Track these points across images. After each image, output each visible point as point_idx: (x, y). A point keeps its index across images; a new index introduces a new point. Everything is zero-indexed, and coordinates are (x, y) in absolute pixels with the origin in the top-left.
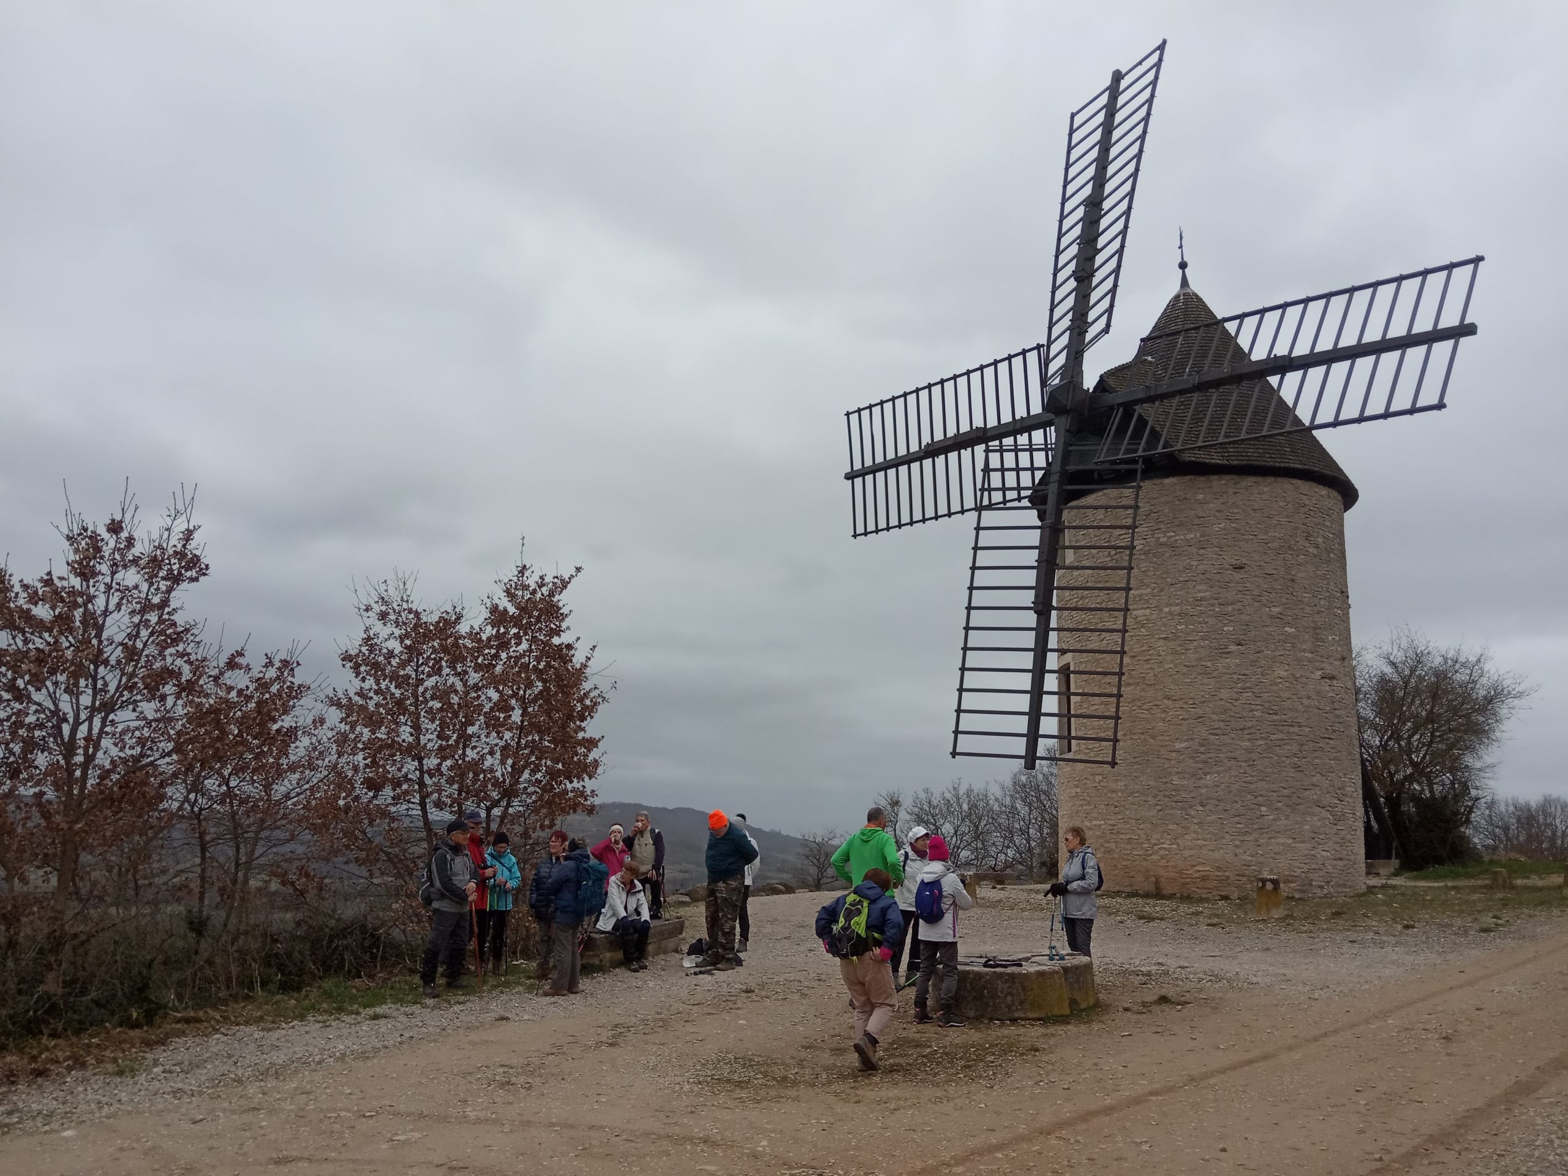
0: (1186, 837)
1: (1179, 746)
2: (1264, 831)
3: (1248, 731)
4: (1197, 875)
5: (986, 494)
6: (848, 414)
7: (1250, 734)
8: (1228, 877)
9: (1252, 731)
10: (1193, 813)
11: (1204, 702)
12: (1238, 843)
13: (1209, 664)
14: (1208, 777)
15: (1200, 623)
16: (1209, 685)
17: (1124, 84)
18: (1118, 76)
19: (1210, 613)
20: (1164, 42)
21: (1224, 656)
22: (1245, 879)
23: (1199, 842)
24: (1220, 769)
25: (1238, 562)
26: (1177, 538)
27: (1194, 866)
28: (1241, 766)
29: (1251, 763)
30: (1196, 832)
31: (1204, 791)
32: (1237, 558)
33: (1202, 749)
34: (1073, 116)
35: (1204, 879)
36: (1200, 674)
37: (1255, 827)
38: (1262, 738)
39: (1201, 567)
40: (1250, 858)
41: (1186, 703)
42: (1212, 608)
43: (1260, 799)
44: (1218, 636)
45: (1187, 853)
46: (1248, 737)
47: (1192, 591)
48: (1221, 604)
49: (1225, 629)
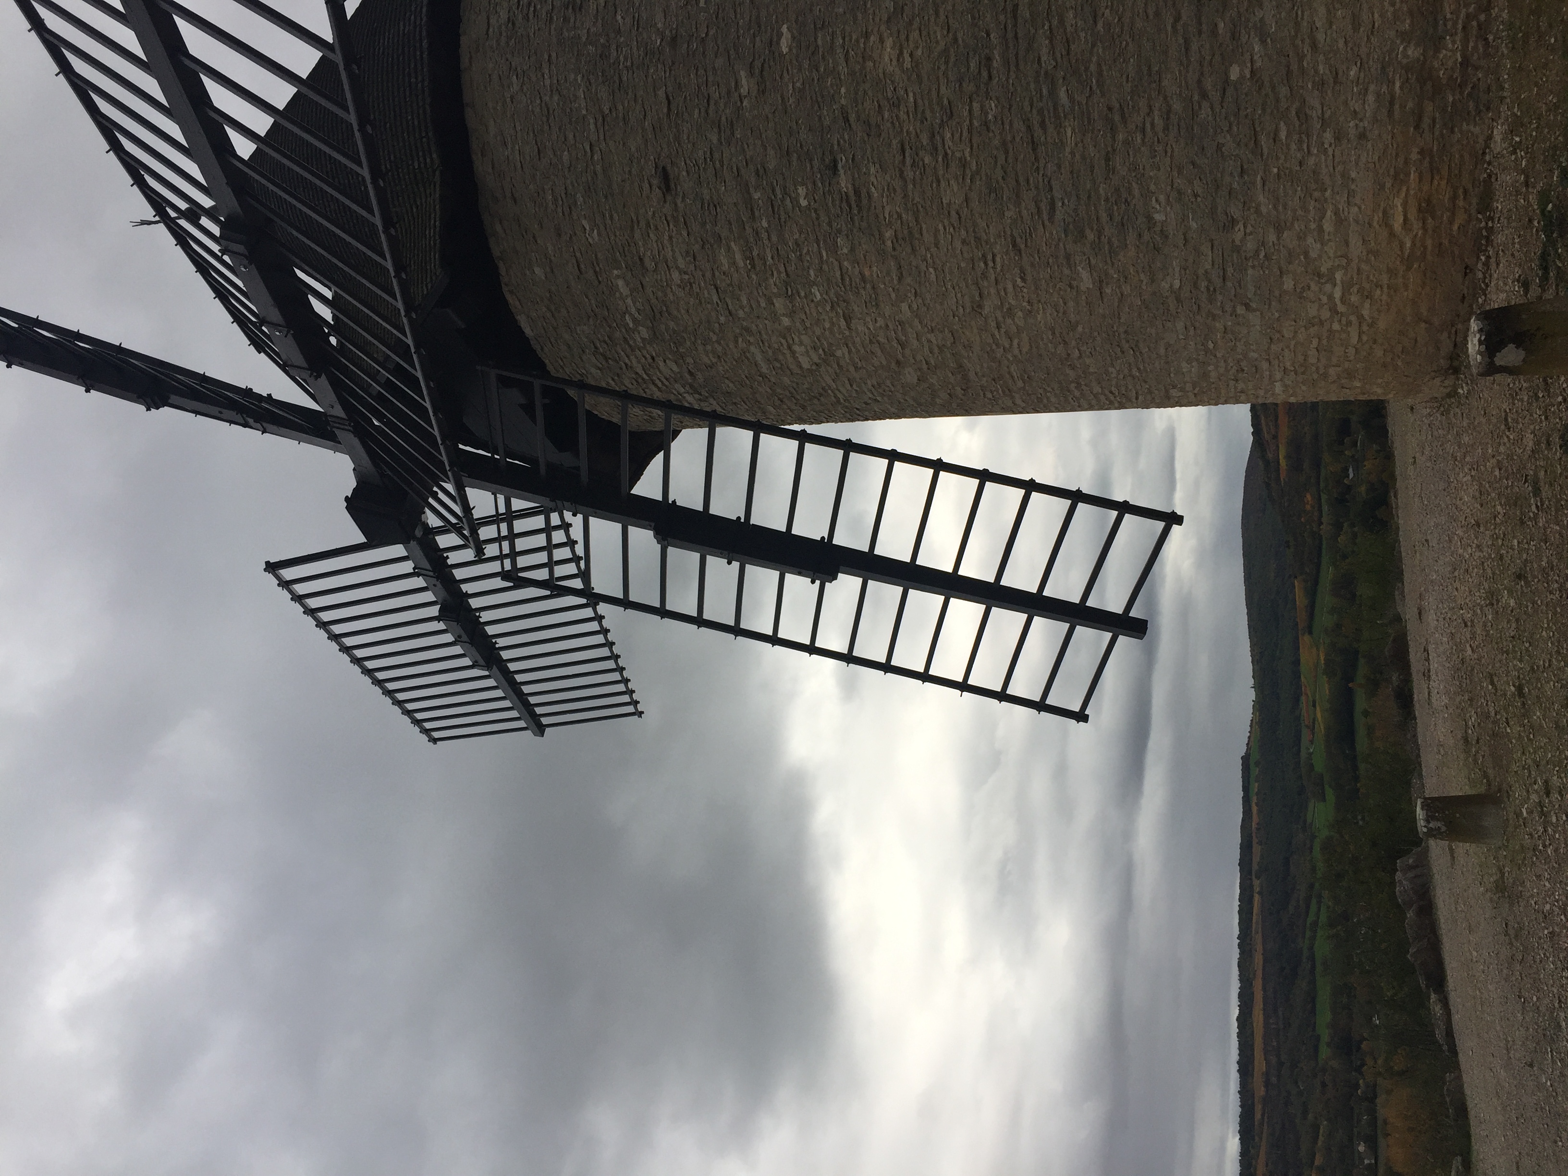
0: (1313, 254)
1: (1086, 281)
2: (1295, 67)
3: (1038, 132)
4: (1416, 226)
7: (1043, 124)
8: (1421, 152)
9: (1035, 120)
10: (1250, 245)
11: (978, 239)
12: (1328, 136)
13: (888, 234)
14: (1158, 217)
15: (800, 258)
16: (937, 230)
19: (774, 238)
21: (865, 202)
22: (1429, 107)
23: (1328, 226)
24: (1136, 192)
25: (655, 182)
26: (633, 311)
27: (1392, 234)
28: (1126, 143)
29: (1117, 118)
30: (1301, 237)
31: (1194, 225)
32: (646, 186)
33: (1091, 236)
35: (1427, 208)
36: (914, 250)
37: (1284, 91)
38: (1053, 93)
39: (681, 263)
40: (1371, 98)
41: (984, 276)
42: (764, 235)
43: (1208, 83)
44: (823, 218)
45: (1356, 248)
46: (1051, 129)
47: (735, 275)
48: (753, 217)
49: (804, 203)
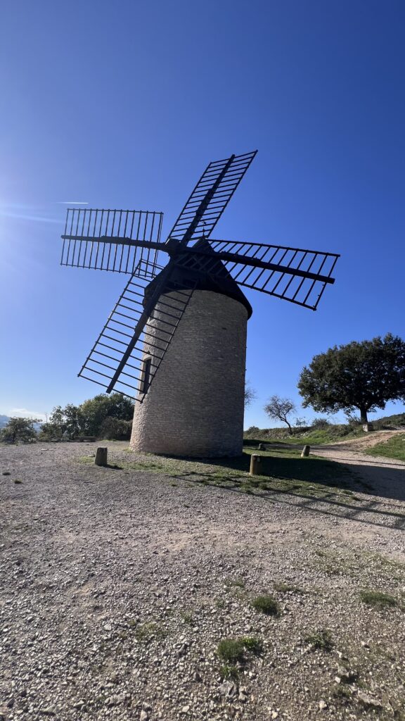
5: (138, 270)
6: (68, 210)
17: (235, 160)
18: (233, 157)
20: (257, 151)
34: (211, 163)
